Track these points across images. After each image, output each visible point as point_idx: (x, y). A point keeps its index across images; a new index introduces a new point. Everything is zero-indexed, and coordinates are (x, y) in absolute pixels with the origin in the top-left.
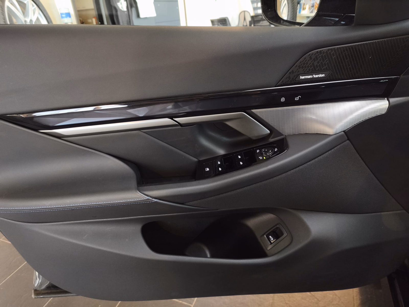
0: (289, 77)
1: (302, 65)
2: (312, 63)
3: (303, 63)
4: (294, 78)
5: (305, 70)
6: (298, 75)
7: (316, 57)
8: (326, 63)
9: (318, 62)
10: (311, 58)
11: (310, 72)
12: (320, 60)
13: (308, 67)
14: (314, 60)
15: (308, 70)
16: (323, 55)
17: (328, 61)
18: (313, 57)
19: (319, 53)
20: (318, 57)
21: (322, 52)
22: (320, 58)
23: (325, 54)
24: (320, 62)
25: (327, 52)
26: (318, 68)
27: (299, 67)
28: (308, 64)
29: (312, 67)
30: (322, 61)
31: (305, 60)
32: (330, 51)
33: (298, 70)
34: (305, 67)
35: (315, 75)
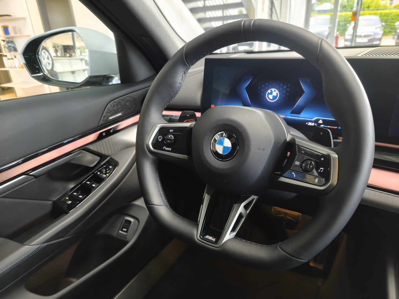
0: (104, 120)
1: (108, 111)
2: (113, 109)
3: (108, 110)
4: (107, 120)
5: (111, 114)
6: (108, 118)
7: (114, 105)
8: (120, 107)
9: (116, 108)
10: (111, 106)
11: (114, 114)
12: (116, 106)
13: (112, 111)
14: (113, 107)
15: (112, 113)
16: (117, 103)
17: (120, 106)
18: (112, 105)
19: (114, 103)
20: (115, 105)
21: (116, 102)
22: (116, 105)
23: (118, 102)
24: (117, 108)
25: (118, 101)
26: (117, 111)
27: (107, 112)
28: (111, 110)
29: (114, 111)
30: (117, 107)
31: (109, 108)
32: (119, 100)
33: (108, 114)
34: (110, 112)
35: (117, 114)
